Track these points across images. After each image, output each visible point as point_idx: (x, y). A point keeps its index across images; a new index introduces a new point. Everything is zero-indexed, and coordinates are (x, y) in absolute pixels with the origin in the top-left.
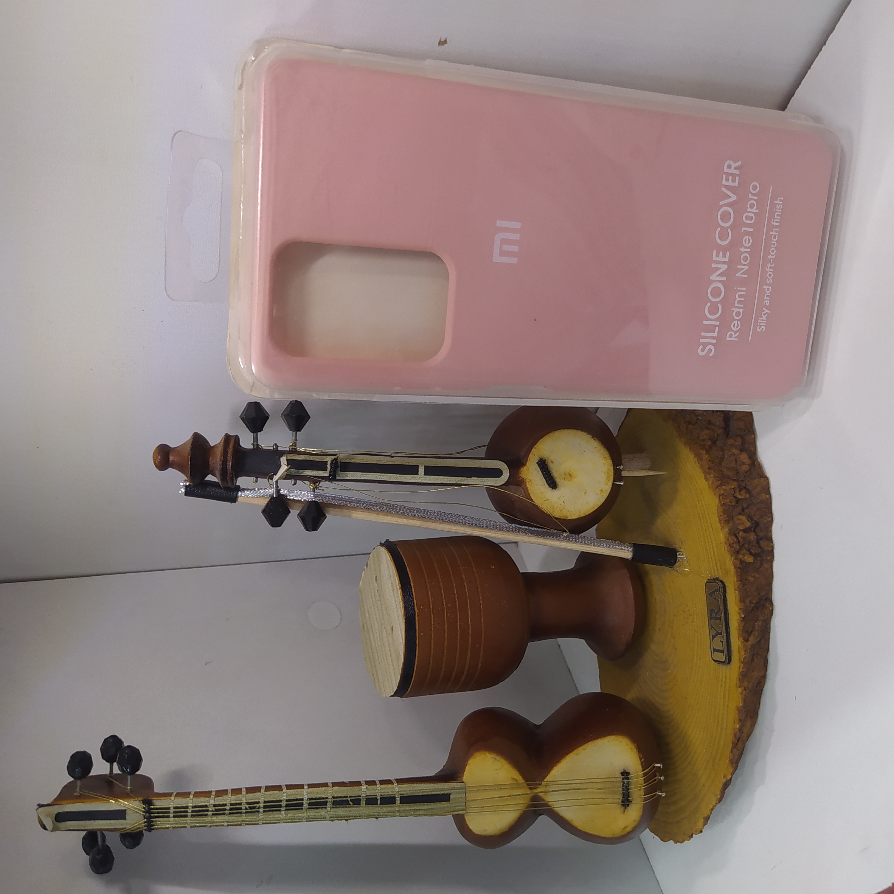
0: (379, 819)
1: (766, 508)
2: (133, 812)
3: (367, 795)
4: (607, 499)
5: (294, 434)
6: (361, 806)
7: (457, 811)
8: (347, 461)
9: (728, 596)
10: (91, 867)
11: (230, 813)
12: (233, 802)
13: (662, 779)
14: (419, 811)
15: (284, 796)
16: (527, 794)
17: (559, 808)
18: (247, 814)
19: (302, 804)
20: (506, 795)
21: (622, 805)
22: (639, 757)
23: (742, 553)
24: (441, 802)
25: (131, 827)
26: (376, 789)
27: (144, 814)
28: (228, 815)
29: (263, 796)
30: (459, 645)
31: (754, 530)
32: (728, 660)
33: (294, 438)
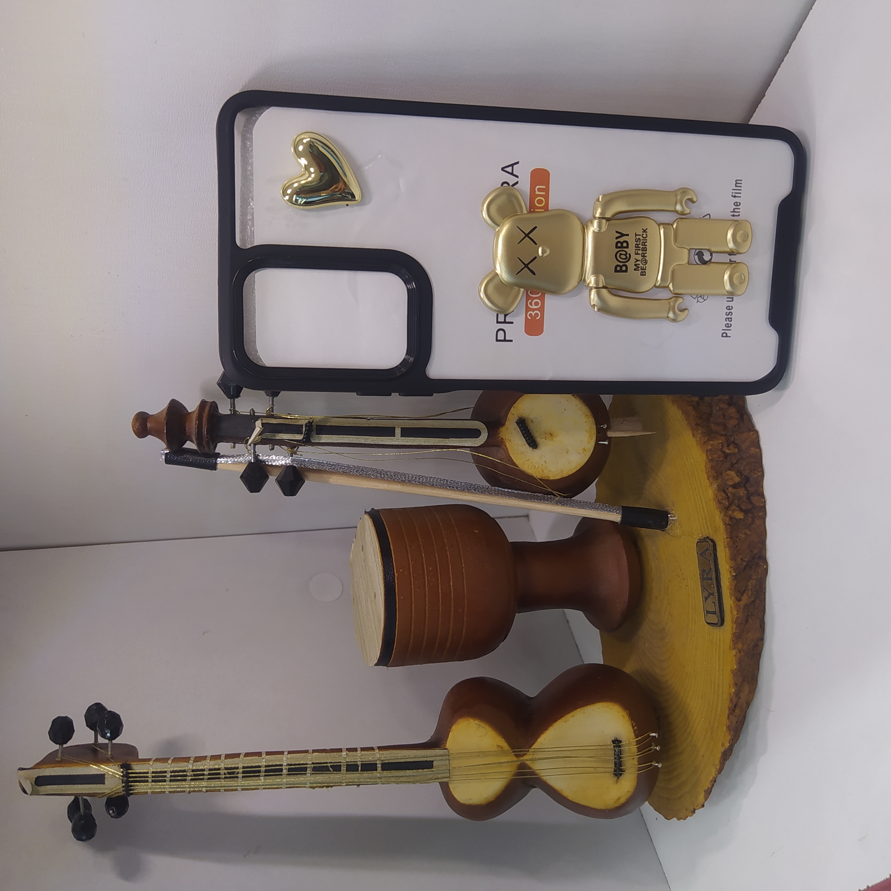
0: (361, 786)
1: (756, 463)
2: (113, 776)
3: (347, 761)
4: (589, 458)
5: (271, 400)
6: (341, 772)
7: (441, 779)
8: (323, 424)
9: (717, 555)
10: (73, 834)
11: (209, 779)
12: (211, 767)
13: (658, 748)
14: (401, 778)
15: (263, 762)
16: (512, 762)
17: (547, 777)
18: (225, 780)
19: (281, 770)
20: (491, 763)
21: (614, 774)
22: (631, 725)
23: (732, 509)
24: (424, 769)
25: (110, 791)
26: (357, 756)
27: (122, 778)
28: (206, 781)
29: (241, 761)
30: (441, 610)
31: (745, 485)
32: (720, 621)
33: (271, 403)
